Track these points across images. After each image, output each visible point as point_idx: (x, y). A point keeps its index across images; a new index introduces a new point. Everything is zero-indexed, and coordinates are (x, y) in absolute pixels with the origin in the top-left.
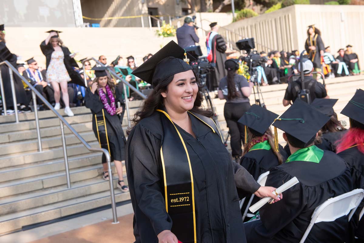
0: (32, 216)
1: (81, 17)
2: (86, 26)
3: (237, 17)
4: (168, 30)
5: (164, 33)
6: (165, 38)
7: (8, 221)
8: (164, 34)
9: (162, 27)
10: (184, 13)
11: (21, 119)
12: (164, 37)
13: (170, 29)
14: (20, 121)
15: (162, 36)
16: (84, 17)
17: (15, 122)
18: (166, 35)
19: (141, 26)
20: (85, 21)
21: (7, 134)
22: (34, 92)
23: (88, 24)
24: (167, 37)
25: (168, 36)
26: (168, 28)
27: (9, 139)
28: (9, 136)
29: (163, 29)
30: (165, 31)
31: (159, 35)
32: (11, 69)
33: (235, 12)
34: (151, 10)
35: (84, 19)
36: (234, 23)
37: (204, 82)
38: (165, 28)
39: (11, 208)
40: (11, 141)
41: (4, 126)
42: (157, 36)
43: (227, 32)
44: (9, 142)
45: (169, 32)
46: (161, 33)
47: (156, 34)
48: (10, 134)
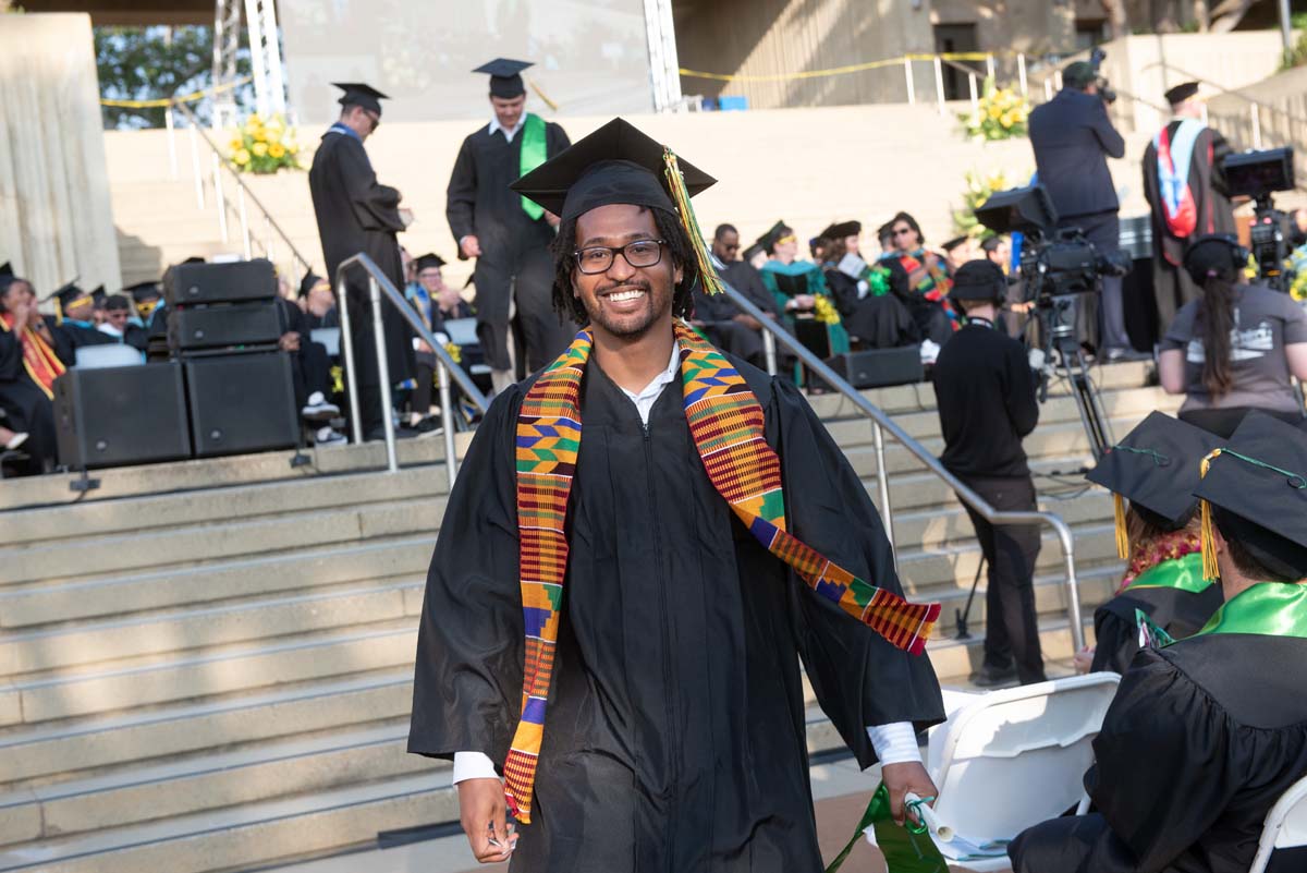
0: (412, 797)
1: (675, 72)
2: (692, 108)
3: (1301, 48)
4: (1005, 112)
5: (988, 125)
6: (991, 144)
7: (333, 811)
8: (986, 129)
9: (983, 102)
10: (1086, 38)
11: (404, 459)
12: (990, 138)
13: (1012, 107)
14: (402, 466)
15: (980, 138)
16: (685, 72)
17: (386, 468)
18: (995, 133)
19: (904, 99)
20: (688, 86)
21: (354, 512)
22: (444, 365)
23: (698, 100)
24: (1002, 138)
25: (1006, 135)
26: (1004, 104)
27: (361, 528)
28: (359, 516)
29: (986, 109)
30: (993, 118)
31: (970, 131)
32: (376, 281)
33: (1294, 26)
34: (949, 34)
35: (683, 78)
36: (1287, 73)
37: (1064, 323)
38: (994, 104)
39: (346, 769)
40: (366, 534)
41: (346, 484)
42: (962, 135)
43: (1254, 108)
44: (361, 540)
45: (1007, 121)
46: (975, 123)
47: (955, 131)
48: (364, 510)
